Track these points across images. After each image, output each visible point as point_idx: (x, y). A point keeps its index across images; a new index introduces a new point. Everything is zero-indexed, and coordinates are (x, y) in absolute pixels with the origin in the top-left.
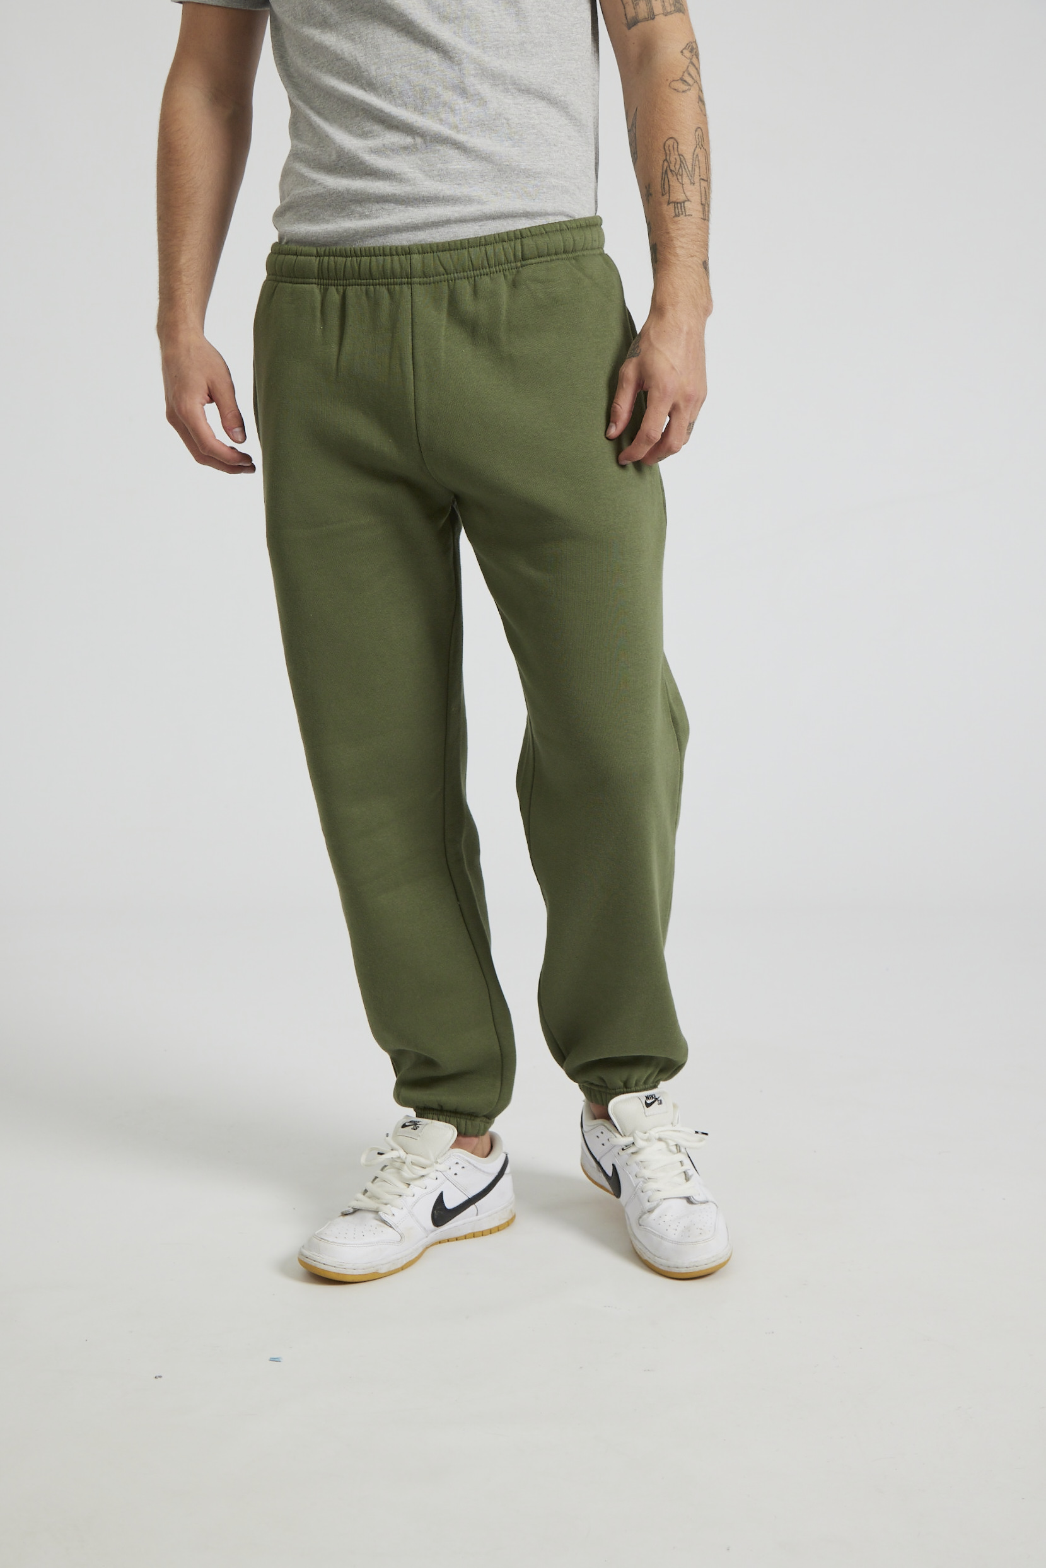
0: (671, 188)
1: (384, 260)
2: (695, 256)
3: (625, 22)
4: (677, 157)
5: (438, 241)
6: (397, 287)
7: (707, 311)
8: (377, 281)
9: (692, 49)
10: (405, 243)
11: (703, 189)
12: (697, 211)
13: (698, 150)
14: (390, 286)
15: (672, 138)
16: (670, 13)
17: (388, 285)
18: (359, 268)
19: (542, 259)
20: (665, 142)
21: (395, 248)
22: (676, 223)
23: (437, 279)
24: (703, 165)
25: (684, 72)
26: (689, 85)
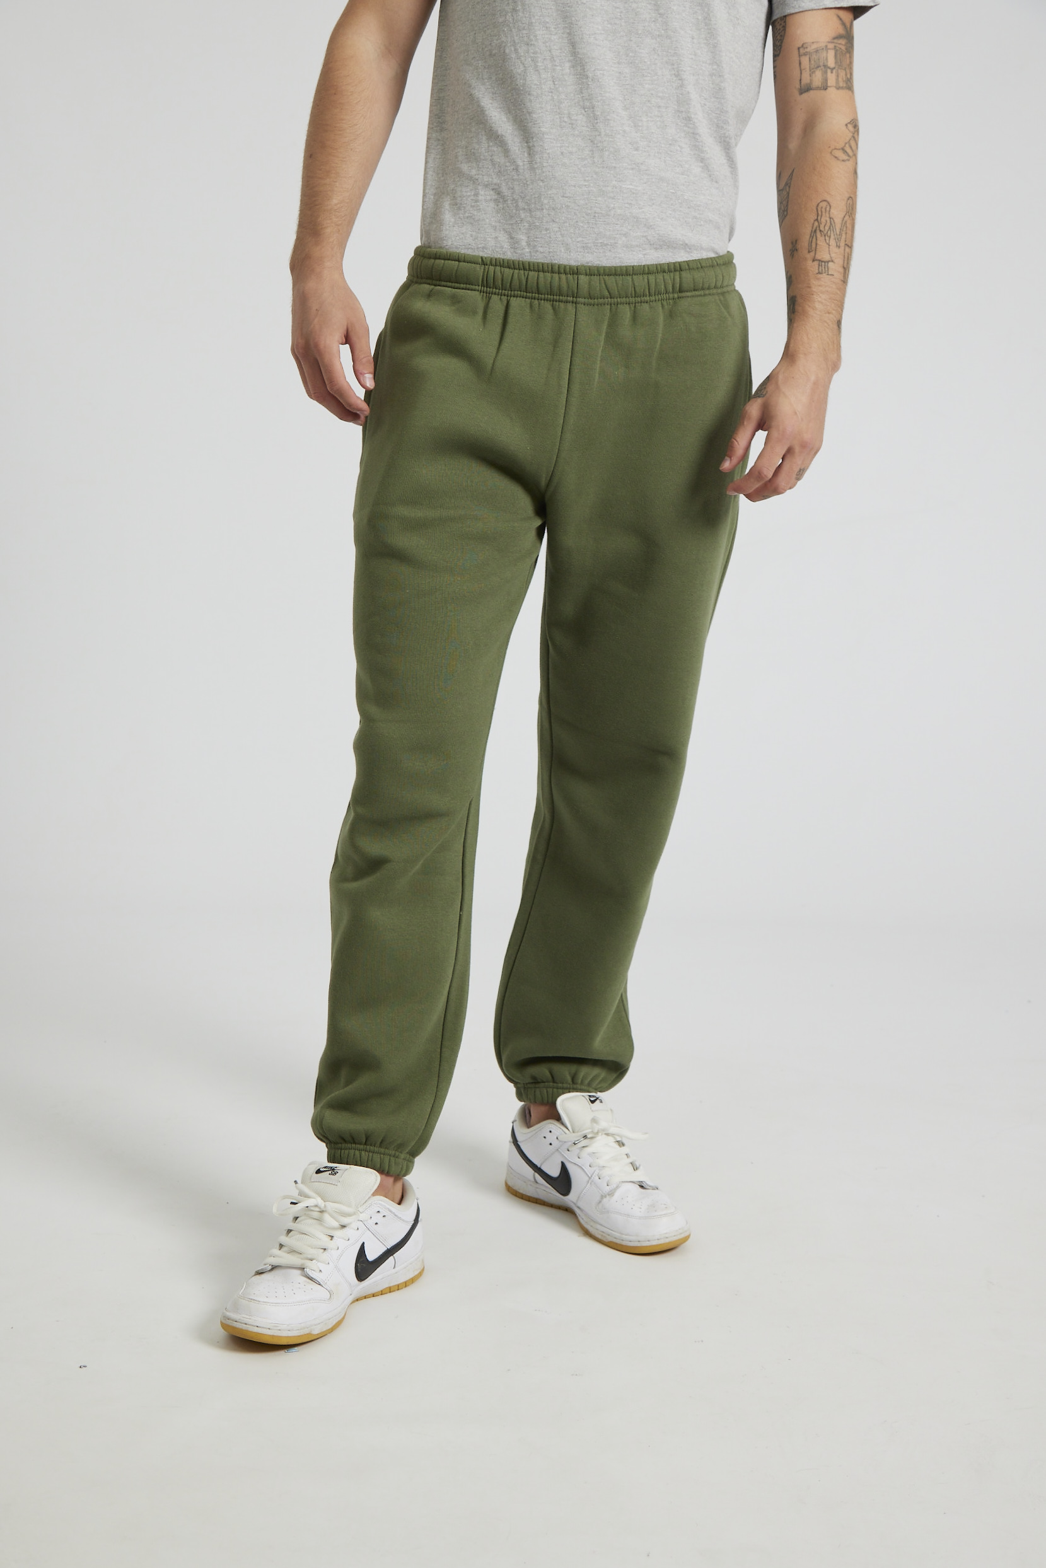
0: (818, 247)
1: (552, 277)
2: (832, 314)
3: (798, 86)
4: (828, 219)
5: (602, 267)
6: (562, 305)
7: (835, 366)
8: (543, 296)
9: (854, 124)
10: (573, 263)
11: (846, 255)
12: (839, 272)
13: (847, 217)
14: (555, 303)
15: (825, 201)
16: (842, 88)
17: (553, 301)
18: (527, 281)
19: (697, 293)
20: (818, 205)
21: (563, 267)
22: (818, 279)
23: (601, 301)
24: (849, 232)
25: (846, 143)
26: (849, 156)
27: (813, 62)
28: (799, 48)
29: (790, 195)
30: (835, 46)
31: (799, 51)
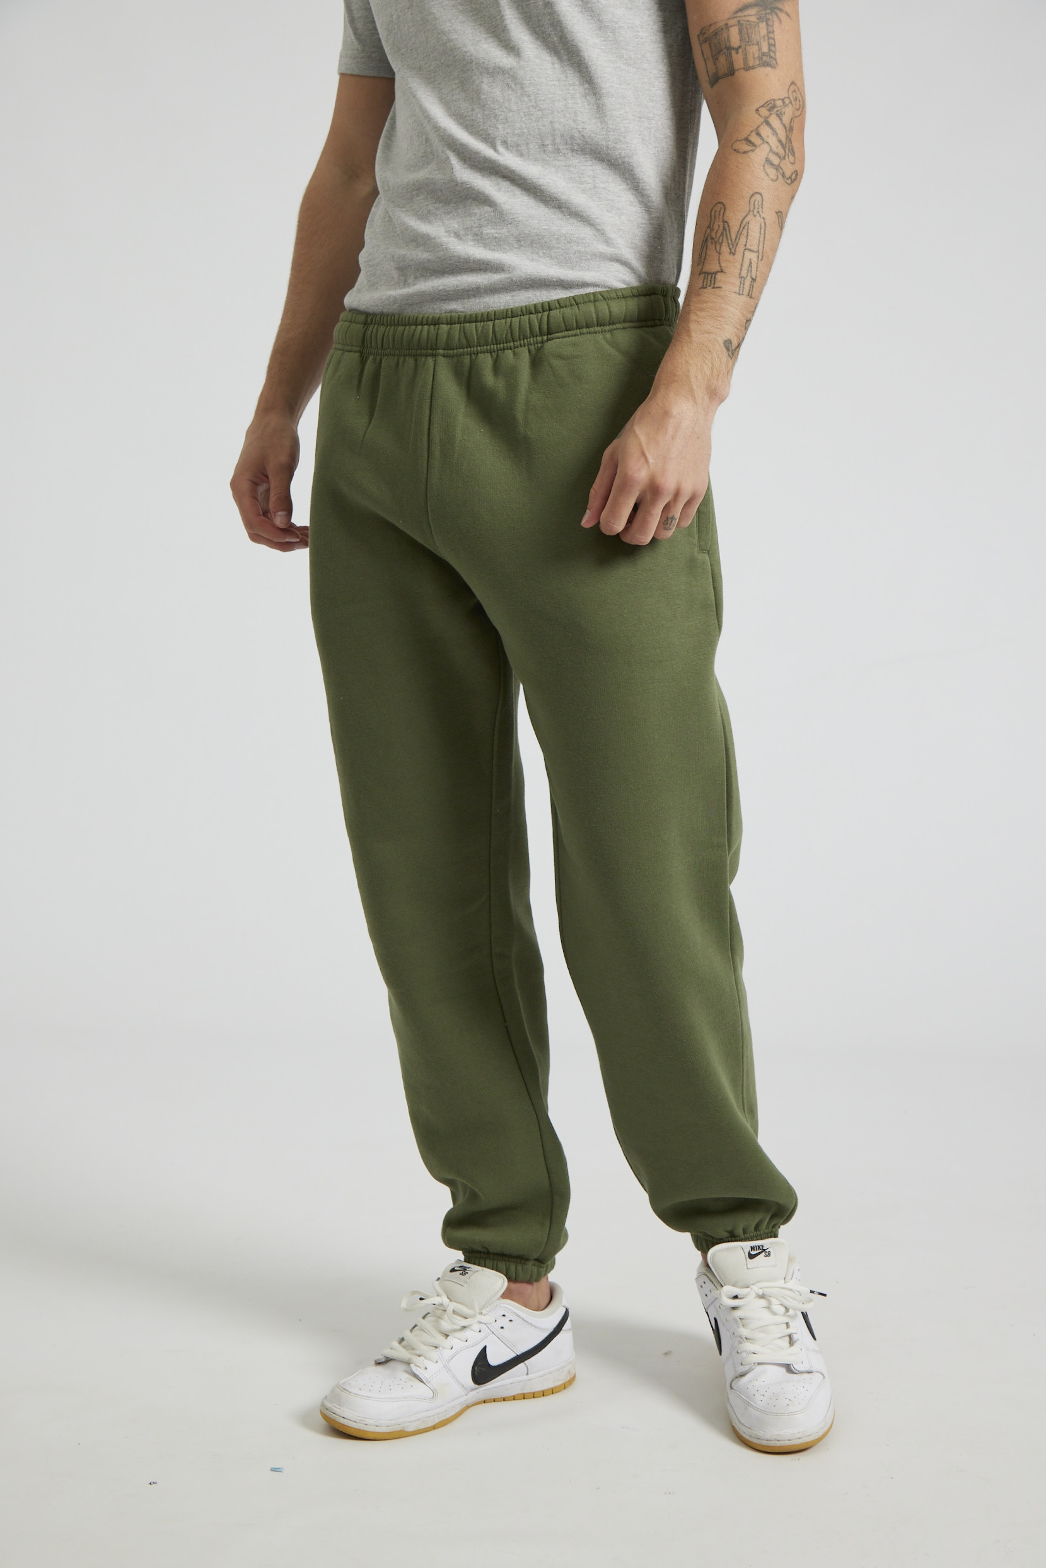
1: (415, 329)
2: (712, 333)
3: (707, 79)
4: (721, 224)
5: (467, 311)
6: (423, 359)
8: (408, 351)
10: (437, 313)
11: (747, 262)
12: (730, 283)
13: (749, 218)
16: (754, 67)
17: (416, 356)
19: (570, 333)
21: (426, 317)
22: (700, 294)
23: (460, 351)
24: (754, 234)
25: (752, 131)
26: (754, 145)
27: (715, 47)
31: (699, 40)
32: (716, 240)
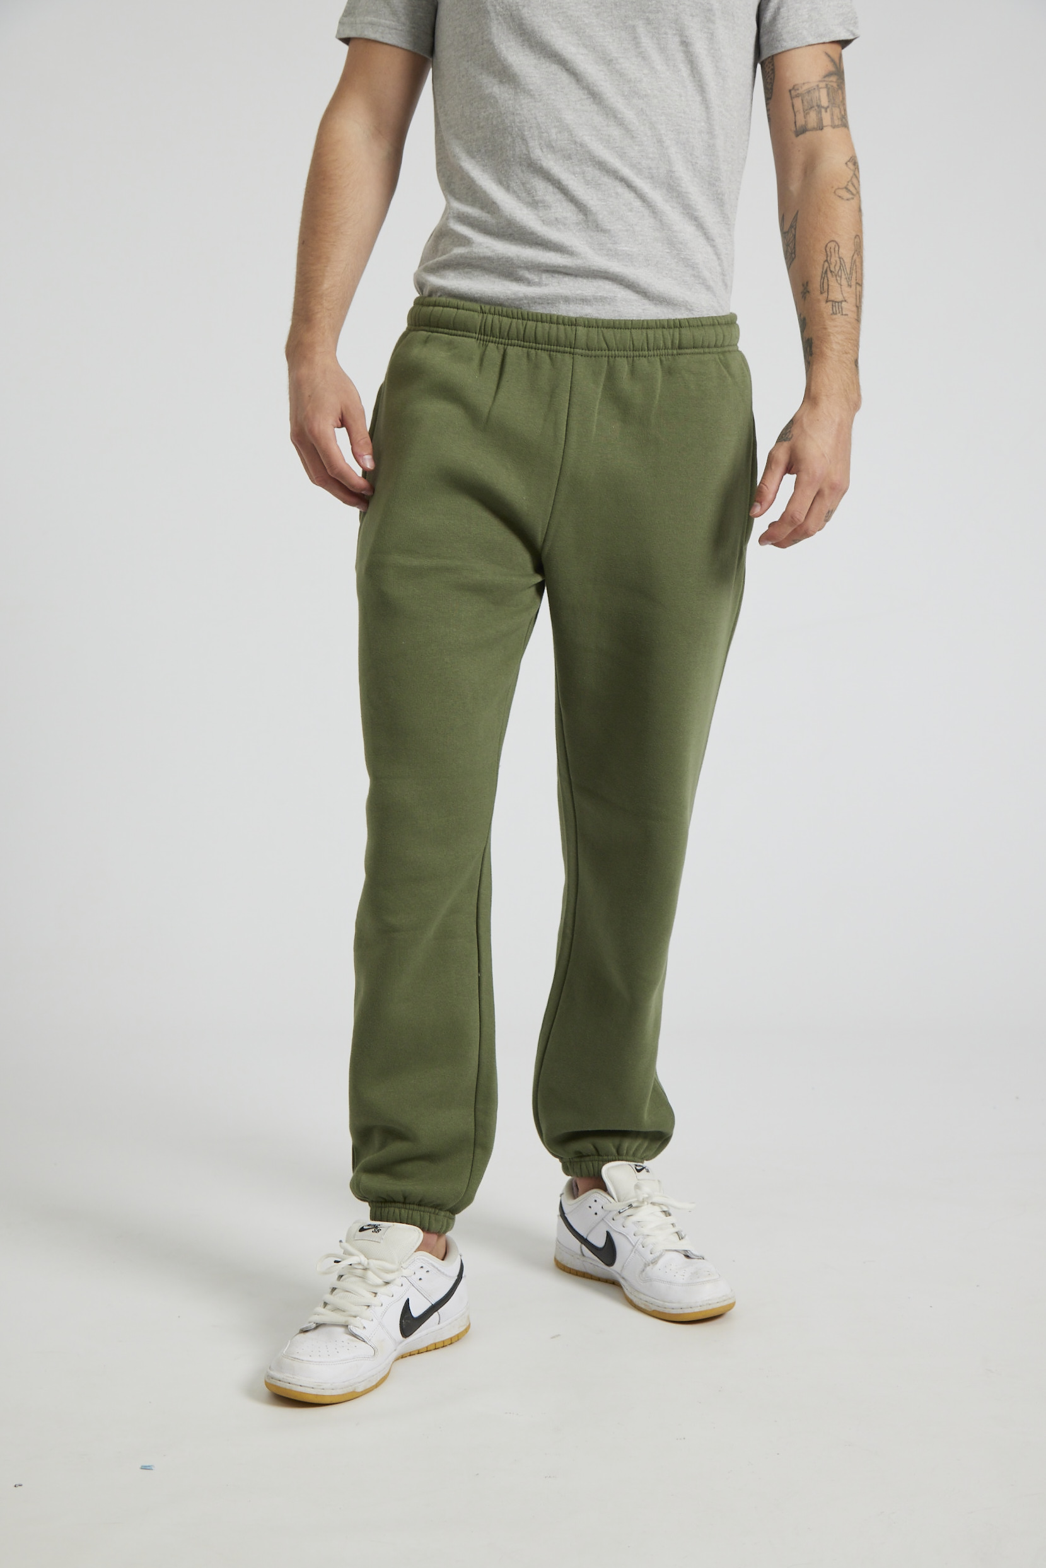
0: (830, 288)
1: (550, 327)
2: (849, 353)
3: (793, 128)
4: (838, 259)
5: (603, 318)
6: (559, 355)
7: (856, 406)
8: (540, 346)
10: (572, 315)
11: (858, 293)
12: (852, 311)
13: (856, 256)
15: (833, 241)
16: (838, 126)
17: (550, 351)
18: (525, 331)
20: (826, 246)
21: (561, 317)
22: (833, 320)
23: (598, 353)
24: (859, 270)
25: (848, 182)
26: (852, 194)
27: (805, 103)
28: (790, 91)
29: (797, 236)
30: (827, 85)
31: (790, 94)
32: (836, 272)
